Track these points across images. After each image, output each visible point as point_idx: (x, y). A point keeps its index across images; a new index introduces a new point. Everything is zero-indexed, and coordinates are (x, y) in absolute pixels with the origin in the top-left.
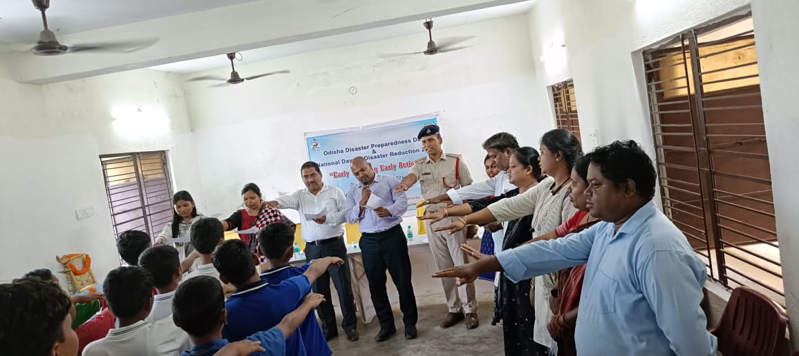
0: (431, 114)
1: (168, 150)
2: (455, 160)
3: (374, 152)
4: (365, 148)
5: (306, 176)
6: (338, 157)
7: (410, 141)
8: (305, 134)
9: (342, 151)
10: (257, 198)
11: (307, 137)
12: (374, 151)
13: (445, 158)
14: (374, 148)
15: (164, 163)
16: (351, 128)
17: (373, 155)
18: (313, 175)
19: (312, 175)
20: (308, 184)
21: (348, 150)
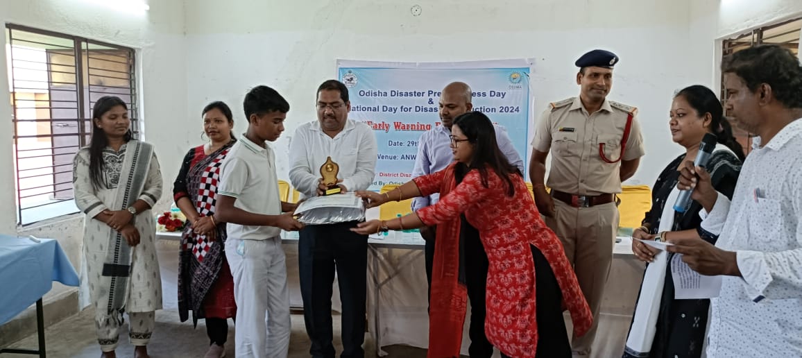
0: (522, 61)
1: (139, 49)
2: (626, 116)
3: (431, 102)
4: (419, 94)
5: (323, 104)
6: (378, 101)
7: (484, 95)
8: (338, 61)
9: (386, 94)
10: (226, 124)
11: (339, 66)
12: (431, 100)
13: (610, 109)
14: (432, 96)
15: (131, 67)
16: (403, 63)
17: (429, 106)
18: (334, 105)
19: (332, 104)
20: (323, 117)
21: (394, 93)
